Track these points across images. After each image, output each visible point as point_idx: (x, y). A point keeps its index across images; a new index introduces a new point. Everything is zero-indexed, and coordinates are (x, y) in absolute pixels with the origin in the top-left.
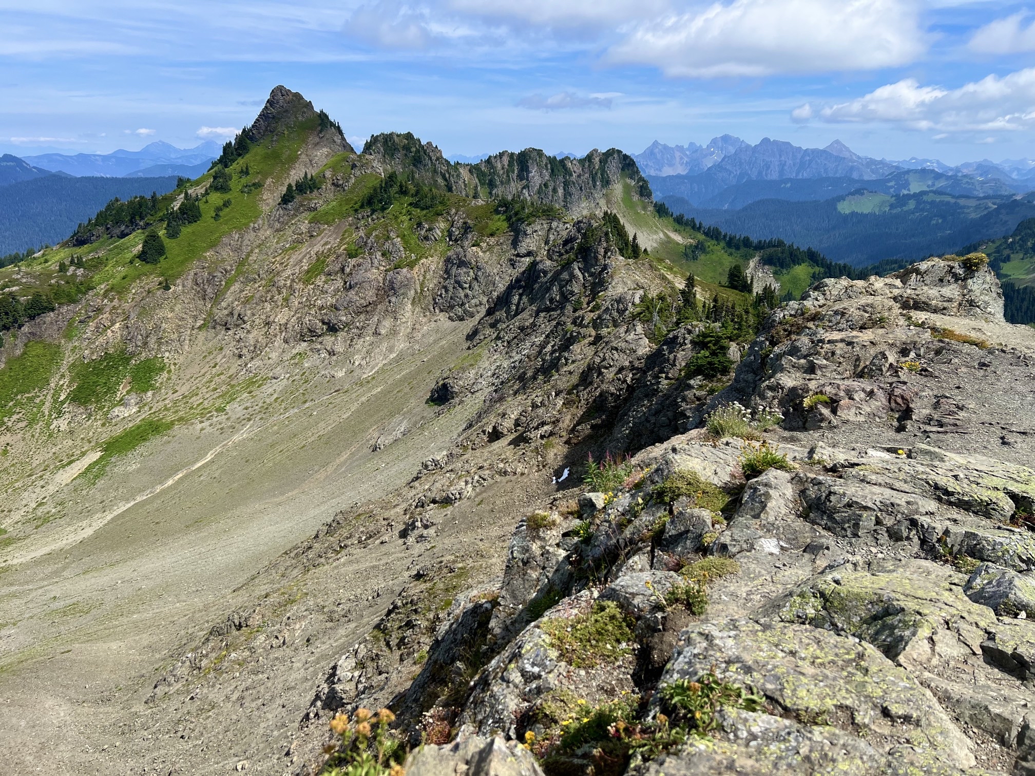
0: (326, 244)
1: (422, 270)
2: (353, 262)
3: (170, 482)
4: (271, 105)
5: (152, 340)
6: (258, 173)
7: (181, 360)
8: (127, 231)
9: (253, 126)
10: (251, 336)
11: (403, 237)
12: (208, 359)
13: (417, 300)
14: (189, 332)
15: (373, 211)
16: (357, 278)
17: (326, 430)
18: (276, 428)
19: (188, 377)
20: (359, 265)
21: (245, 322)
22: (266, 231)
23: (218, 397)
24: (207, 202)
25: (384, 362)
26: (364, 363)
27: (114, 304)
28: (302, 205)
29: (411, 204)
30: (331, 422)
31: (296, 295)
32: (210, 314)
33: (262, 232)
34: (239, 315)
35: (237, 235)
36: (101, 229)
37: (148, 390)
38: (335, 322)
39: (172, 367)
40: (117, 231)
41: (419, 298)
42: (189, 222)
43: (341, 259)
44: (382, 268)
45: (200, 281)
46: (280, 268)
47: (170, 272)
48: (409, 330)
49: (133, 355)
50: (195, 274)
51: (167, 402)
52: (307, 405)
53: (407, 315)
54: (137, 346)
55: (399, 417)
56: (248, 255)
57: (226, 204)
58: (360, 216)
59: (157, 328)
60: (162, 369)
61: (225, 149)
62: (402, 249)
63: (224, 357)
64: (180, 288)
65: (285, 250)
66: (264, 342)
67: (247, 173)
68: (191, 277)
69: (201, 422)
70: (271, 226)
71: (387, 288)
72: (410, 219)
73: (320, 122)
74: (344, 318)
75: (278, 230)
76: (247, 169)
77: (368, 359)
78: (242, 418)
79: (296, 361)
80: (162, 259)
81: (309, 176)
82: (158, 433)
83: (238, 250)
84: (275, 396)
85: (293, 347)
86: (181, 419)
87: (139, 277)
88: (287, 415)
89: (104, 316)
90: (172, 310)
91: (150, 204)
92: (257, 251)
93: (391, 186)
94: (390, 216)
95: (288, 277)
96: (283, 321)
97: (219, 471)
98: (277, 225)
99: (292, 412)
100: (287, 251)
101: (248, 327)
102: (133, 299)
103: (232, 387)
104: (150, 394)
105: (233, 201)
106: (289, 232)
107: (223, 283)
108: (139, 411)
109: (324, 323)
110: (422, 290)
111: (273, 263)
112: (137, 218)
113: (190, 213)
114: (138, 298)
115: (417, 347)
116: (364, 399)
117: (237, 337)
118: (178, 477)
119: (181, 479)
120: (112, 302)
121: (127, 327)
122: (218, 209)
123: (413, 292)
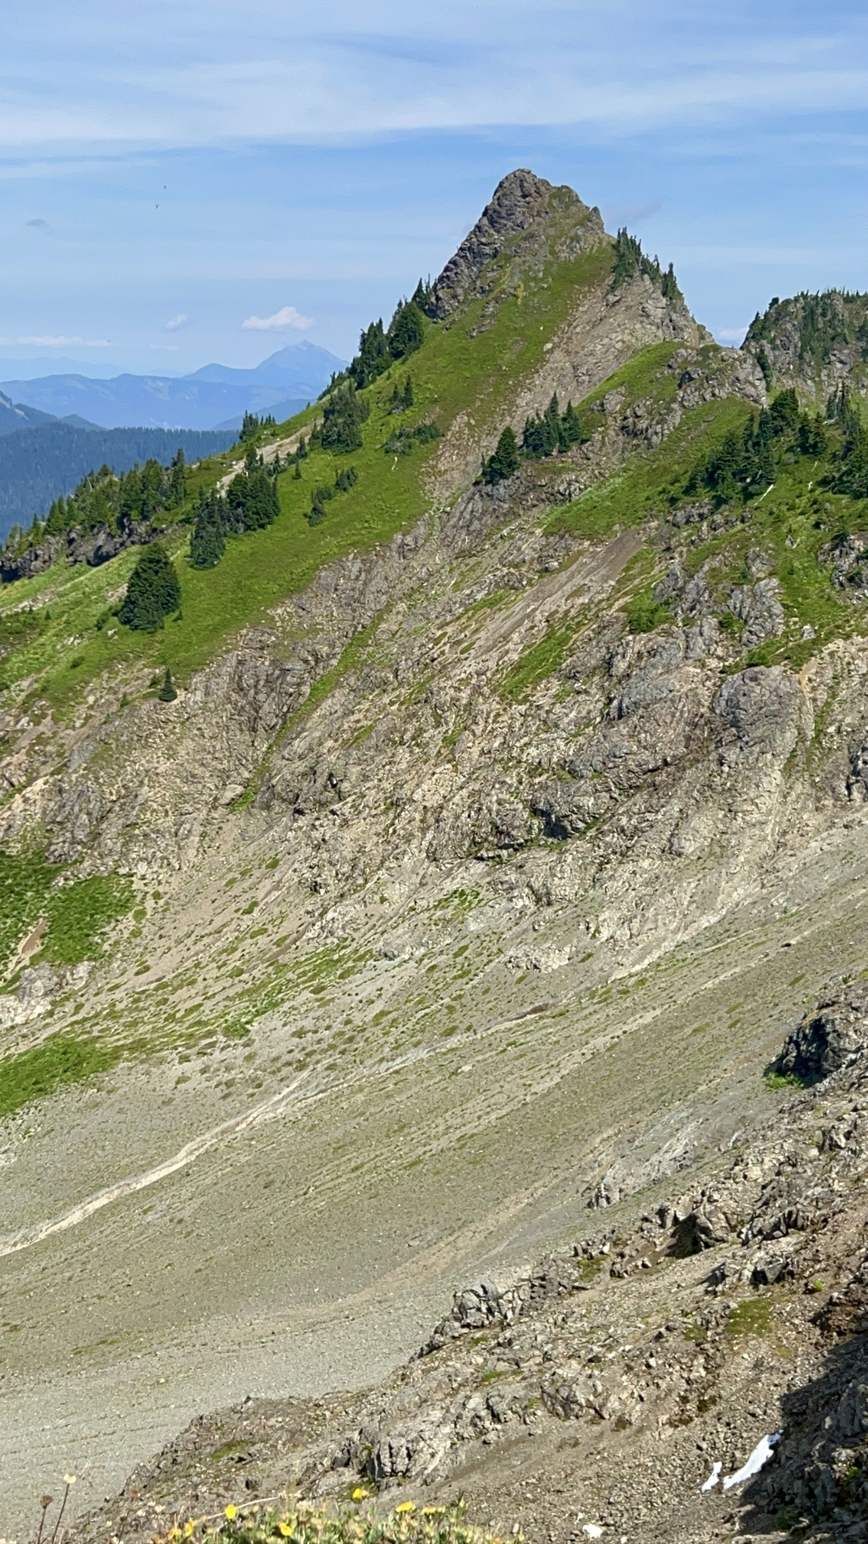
0: (578, 592)
1: (829, 673)
2: (638, 643)
3: (75, 1217)
4: (492, 222)
5: (111, 830)
6: (436, 401)
7: (173, 885)
8: (107, 548)
9: (441, 279)
10: (348, 835)
11: (787, 575)
12: (236, 890)
13: (801, 759)
14: (203, 815)
15: (719, 502)
16: (638, 690)
17: (484, 1122)
18: (360, 1097)
19: (181, 934)
20: (652, 653)
21: (341, 797)
22: (432, 554)
23: (240, 995)
24: (298, 476)
25: (680, 937)
26: (623, 934)
27: (41, 728)
28: (534, 488)
29: (824, 482)
30: (502, 1098)
31: (478, 730)
32: (263, 770)
33: (421, 558)
34: (331, 776)
35: (358, 564)
36: (56, 542)
37: (80, 959)
38: (565, 810)
39: (150, 903)
40: (87, 549)
41: (809, 753)
42: (248, 528)
43: (608, 634)
44: (713, 663)
45: (248, 680)
46: (451, 656)
47: (183, 654)
48: (765, 848)
49: (62, 862)
50: (240, 662)
51: (119, 994)
52: (453, 1041)
53: (767, 802)
54: (74, 842)
55: (679, 1110)
56: (379, 617)
57: (345, 481)
58: (680, 516)
59: (129, 795)
60: (123, 906)
61: (365, 340)
62: (778, 609)
63: (276, 887)
64: (199, 696)
65: (472, 608)
66: (377, 853)
67: (407, 402)
68: (227, 669)
69: (185, 1059)
70: (446, 543)
71: (718, 722)
72: (817, 526)
73: (615, 261)
74: (589, 802)
75: (463, 554)
76: (408, 390)
77: (636, 924)
78: (288, 1058)
79: (449, 912)
80: (168, 620)
81: (562, 410)
82: (78, 1075)
83: (354, 602)
84: (378, 1007)
85: (449, 873)
86: (139, 1045)
87: (108, 664)
88: (396, 1065)
89: (15, 759)
90: (171, 754)
91: (167, 479)
92: (402, 606)
93: (777, 432)
94: (762, 517)
95: (466, 681)
96: (433, 801)
97: (197, 1202)
98: (464, 540)
99: (413, 1056)
100: (476, 610)
101: (347, 810)
102: (88, 718)
103: (281, 968)
104: (83, 969)
105: (361, 474)
106: (490, 558)
107: (306, 689)
108: (51, 1014)
109: (535, 812)
110: (819, 732)
111: (437, 641)
112: (134, 514)
113: (250, 503)
114: (99, 717)
115: (779, 900)
116: (600, 1042)
117: (317, 835)
118: (97, 1204)
119: (100, 1212)
120: (37, 724)
121: (61, 791)
122: (323, 495)
123: (790, 735)
